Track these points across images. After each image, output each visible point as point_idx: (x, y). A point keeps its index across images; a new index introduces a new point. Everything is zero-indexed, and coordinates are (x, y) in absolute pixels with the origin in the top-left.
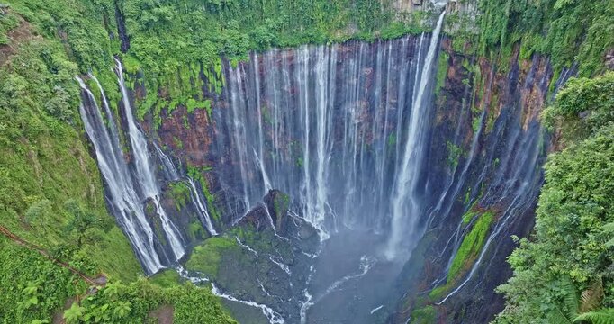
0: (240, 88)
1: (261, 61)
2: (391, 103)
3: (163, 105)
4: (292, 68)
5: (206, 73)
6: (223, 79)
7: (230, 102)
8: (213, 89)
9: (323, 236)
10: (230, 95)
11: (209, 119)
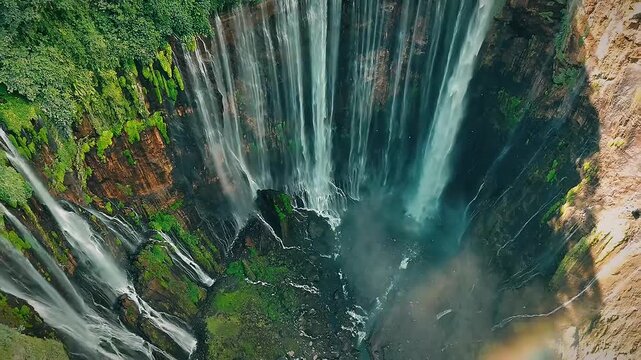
0: (207, 81)
1: (227, 25)
2: (417, 46)
3: (87, 147)
4: (273, 22)
5: (146, 73)
6: (179, 75)
7: (194, 106)
8: (164, 94)
9: (334, 222)
10: (193, 96)
11: (163, 139)
